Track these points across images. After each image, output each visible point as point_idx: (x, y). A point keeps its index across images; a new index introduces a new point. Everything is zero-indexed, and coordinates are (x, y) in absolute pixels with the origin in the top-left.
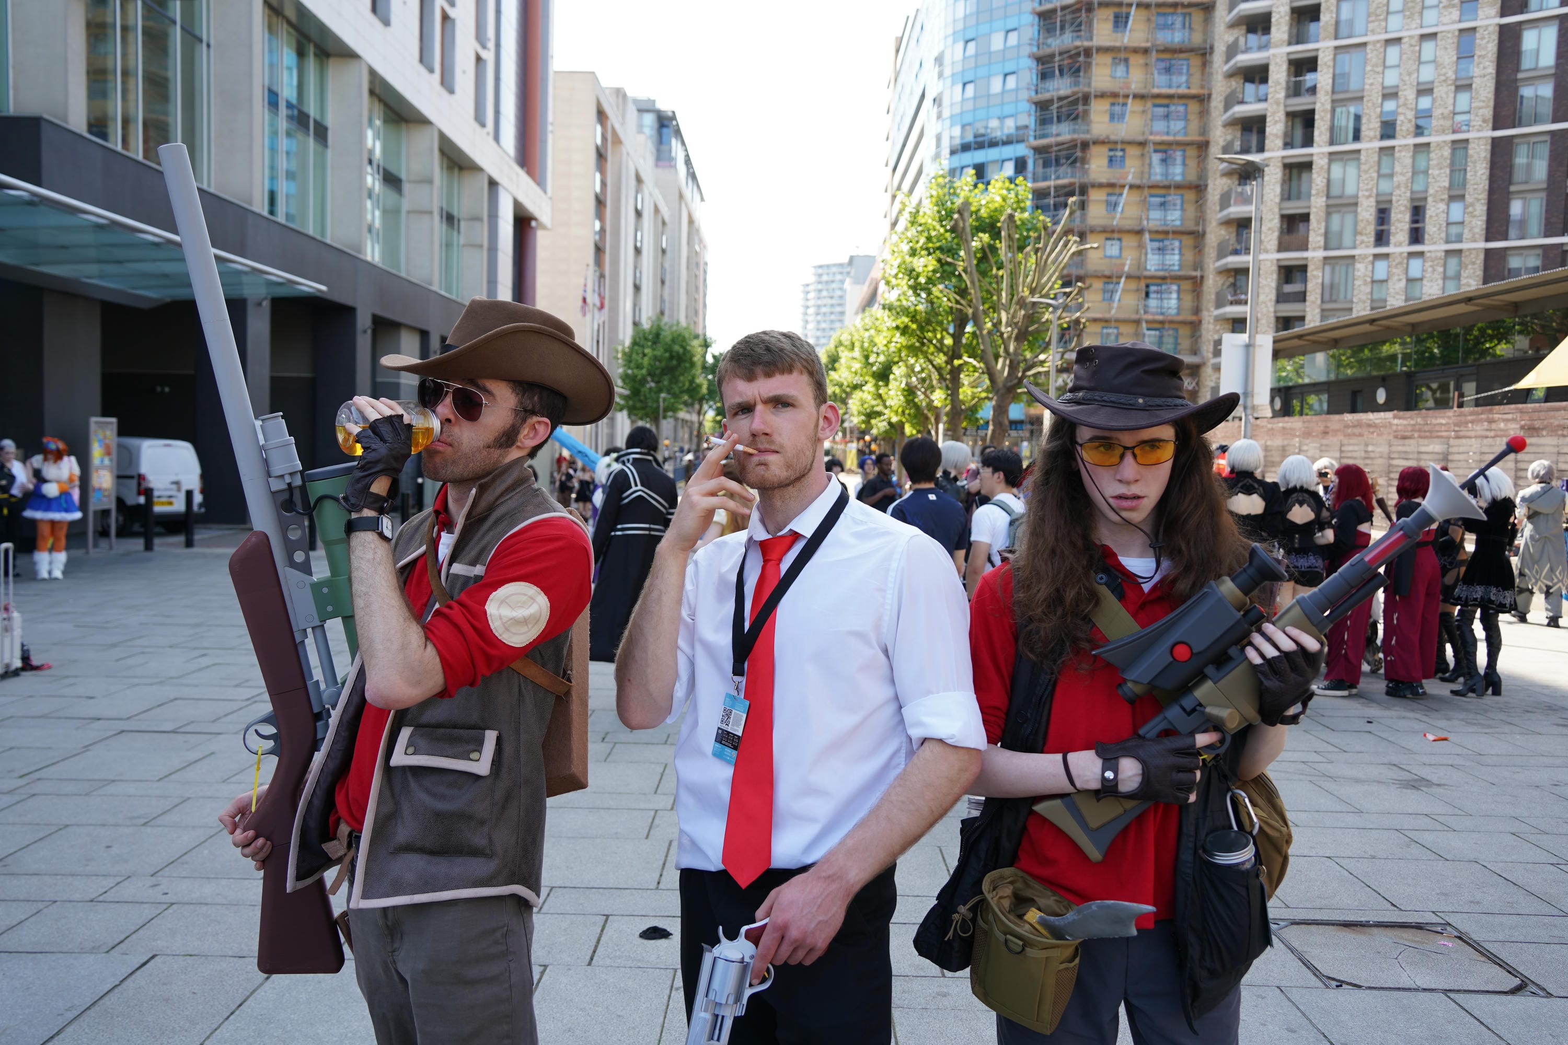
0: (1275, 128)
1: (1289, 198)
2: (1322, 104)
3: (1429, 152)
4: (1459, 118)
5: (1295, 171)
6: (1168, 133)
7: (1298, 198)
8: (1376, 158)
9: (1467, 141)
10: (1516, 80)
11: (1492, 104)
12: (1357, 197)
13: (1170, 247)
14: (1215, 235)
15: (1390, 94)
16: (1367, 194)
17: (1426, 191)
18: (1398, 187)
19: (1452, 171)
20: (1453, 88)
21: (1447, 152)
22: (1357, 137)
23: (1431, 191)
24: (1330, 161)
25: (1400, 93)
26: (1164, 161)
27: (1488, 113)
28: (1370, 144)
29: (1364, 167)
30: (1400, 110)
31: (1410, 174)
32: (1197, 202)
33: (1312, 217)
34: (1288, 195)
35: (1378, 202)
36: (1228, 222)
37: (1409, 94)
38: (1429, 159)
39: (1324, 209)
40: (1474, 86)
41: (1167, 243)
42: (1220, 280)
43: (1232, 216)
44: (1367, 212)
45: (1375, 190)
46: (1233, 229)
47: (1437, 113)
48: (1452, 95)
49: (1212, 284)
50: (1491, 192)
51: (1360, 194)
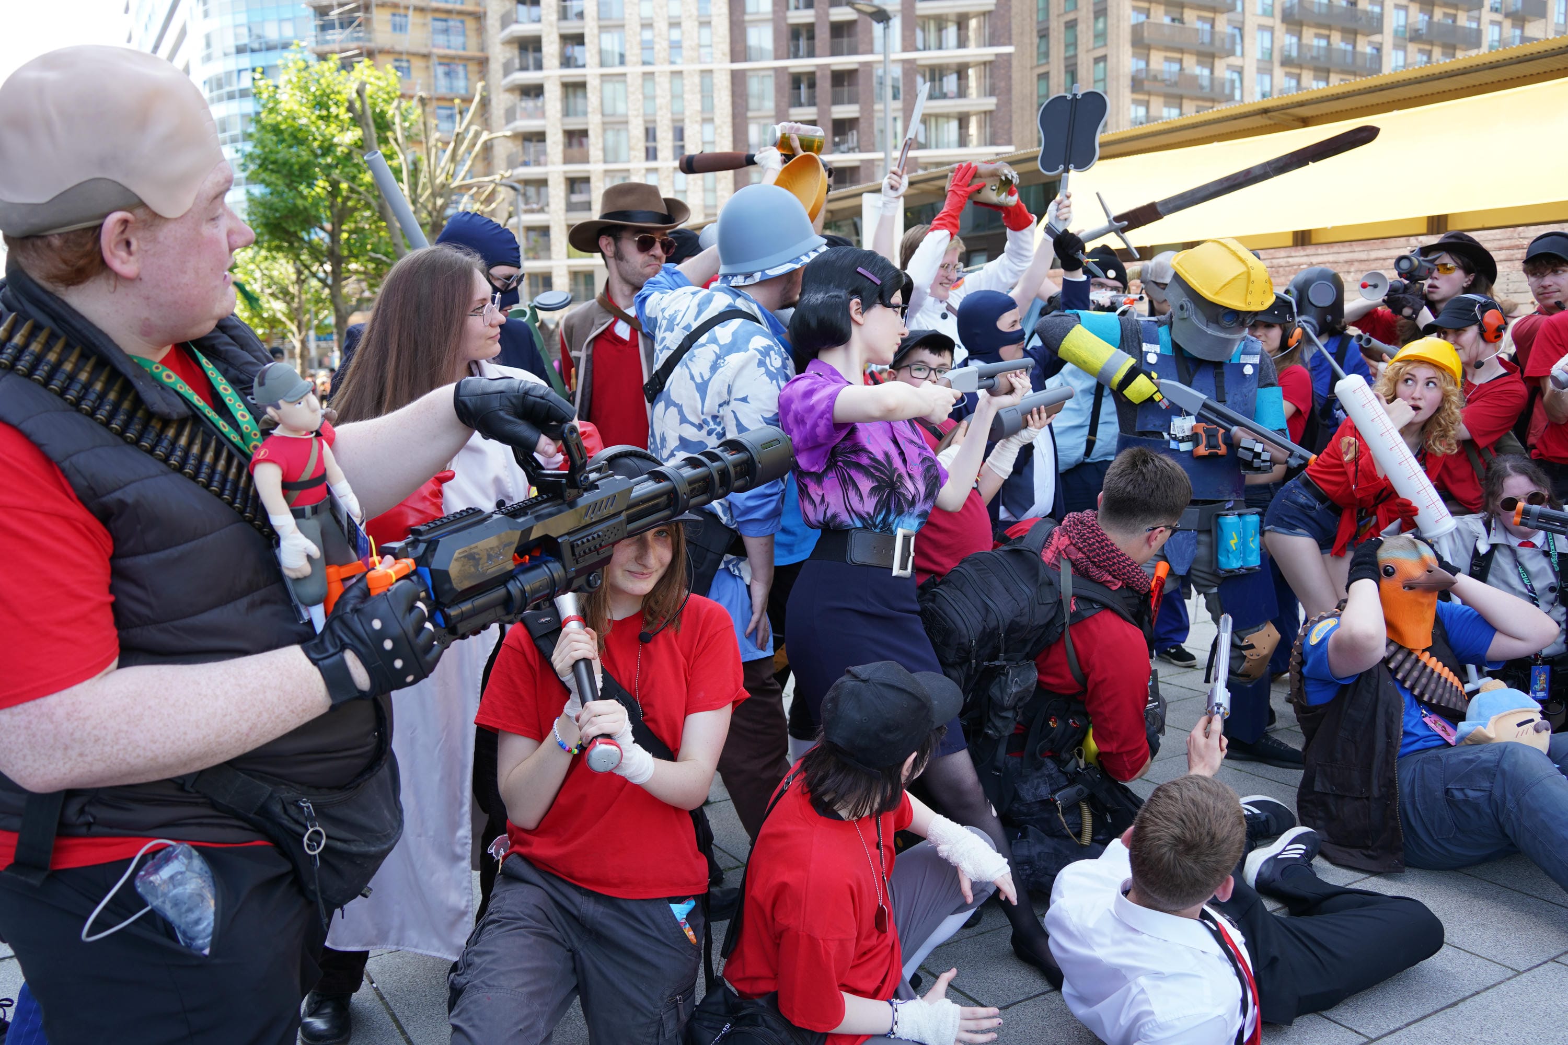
0: (551, 49)
1: (568, 116)
2: (589, 28)
3: (682, 79)
4: (703, 51)
5: (570, 90)
6: (449, 47)
7: (576, 114)
8: (639, 81)
9: (711, 71)
10: (743, 22)
11: (728, 40)
12: (626, 115)
14: (503, 147)
15: (647, 25)
16: (635, 113)
17: (683, 113)
18: (661, 108)
19: (703, 97)
20: (696, 23)
21: (697, 79)
22: (622, 61)
23: (687, 113)
24: (602, 82)
25: (655, 25)
26: (448, 74)
27: (726, 47)
28: (633, 70)
29: (631, 89)
30: (657, 39)
31: (669, 98)
32: (483, 115)
33: (590, 133)
34: (566, 113)
35: (646, 122)
36: (514, 136)
37: (661, 25)
38: (683, 85)
39: (600, 126)
40: (713, 23)
43: (519, 130)
44: (637, 130)
45: (641, 111)
46: (519, 142)
47: (686, 44)
48: (696, 29)
50: (734, 116)
51: (630, 113)
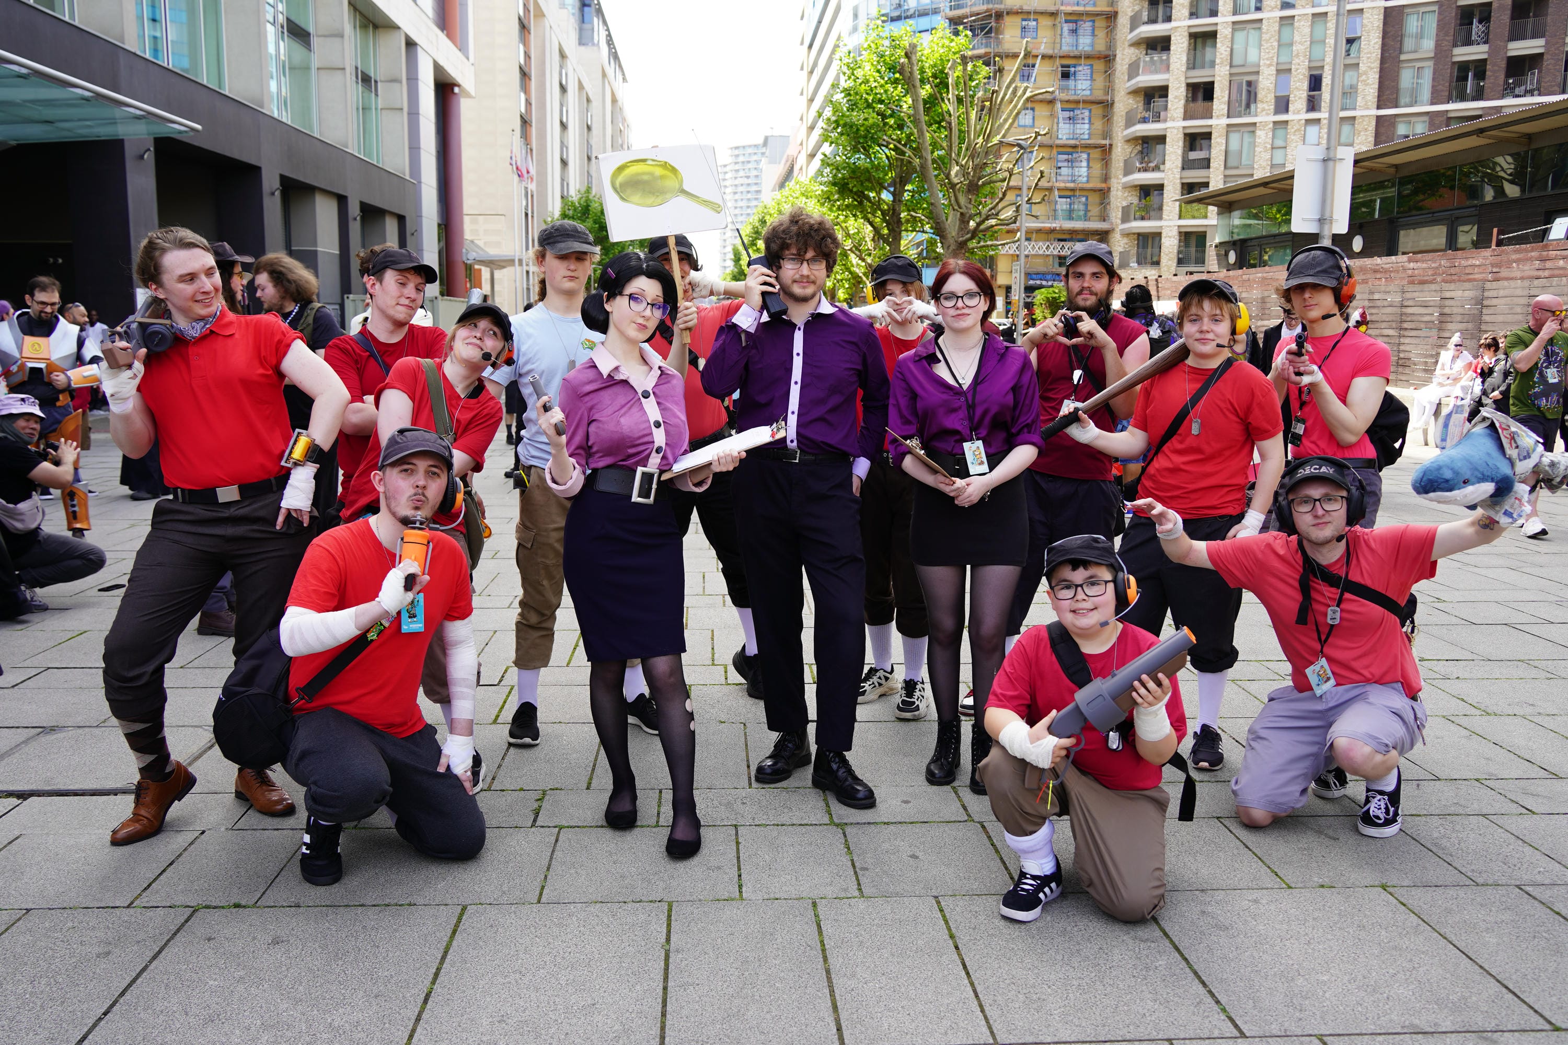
1: (1194, 68)
3: (1326, 22)
6: (1078, 4)
7: (1203, 67)
8: (1277, 24)
9: (1362, 10)
12: (1259, 66)
13: (1080, 116)
14: (1124, 104)
16: (1268, 62)
17: (1323, 60)
18: (1297, 56)
22: (1258, 7)
23: (1327, 60)
24: (1234, 30)
26: (1074, 32)
29: (1265, 37)
31: (1308, 43)
32: (1106, 72)
35: (1277, 70)
36: (1135, 92)
38: (1326, 29)
39: (1227, 78)
41: (1077, 112)
42: (1128, 148)
43: (1141, 85)
44: (1268, 81)
45: (1275, 59)
46: (1141, 99)
49: (1121, 152)
50: (1383, 60)
51: (1262, 63)
